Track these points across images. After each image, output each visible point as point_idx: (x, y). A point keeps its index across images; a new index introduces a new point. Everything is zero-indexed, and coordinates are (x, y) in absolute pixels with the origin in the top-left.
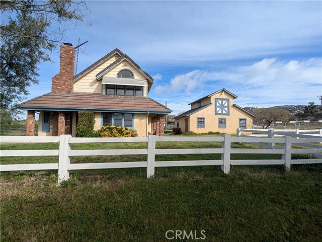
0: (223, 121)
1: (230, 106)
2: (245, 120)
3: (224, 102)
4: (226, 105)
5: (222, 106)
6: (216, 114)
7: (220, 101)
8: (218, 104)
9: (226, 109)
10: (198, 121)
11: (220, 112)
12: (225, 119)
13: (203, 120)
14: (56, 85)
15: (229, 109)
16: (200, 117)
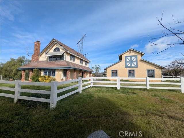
0: (133, 72)
1: (138, 61)
2: (153, 70)
3: (133, 58)
4: (135, 60)
5: (131, 62)
6: (126, 67)
7: (129, 58)
8: (127, 60)
9: (135, 63)
10: (113, 73)
11: (129, 65)
12: (134, 71)
13: (116, 72)
14: (33, 59)
15: (137, 63)
16: (113, 69)
